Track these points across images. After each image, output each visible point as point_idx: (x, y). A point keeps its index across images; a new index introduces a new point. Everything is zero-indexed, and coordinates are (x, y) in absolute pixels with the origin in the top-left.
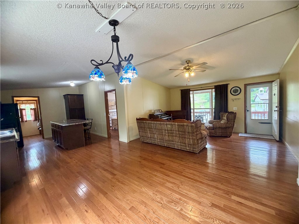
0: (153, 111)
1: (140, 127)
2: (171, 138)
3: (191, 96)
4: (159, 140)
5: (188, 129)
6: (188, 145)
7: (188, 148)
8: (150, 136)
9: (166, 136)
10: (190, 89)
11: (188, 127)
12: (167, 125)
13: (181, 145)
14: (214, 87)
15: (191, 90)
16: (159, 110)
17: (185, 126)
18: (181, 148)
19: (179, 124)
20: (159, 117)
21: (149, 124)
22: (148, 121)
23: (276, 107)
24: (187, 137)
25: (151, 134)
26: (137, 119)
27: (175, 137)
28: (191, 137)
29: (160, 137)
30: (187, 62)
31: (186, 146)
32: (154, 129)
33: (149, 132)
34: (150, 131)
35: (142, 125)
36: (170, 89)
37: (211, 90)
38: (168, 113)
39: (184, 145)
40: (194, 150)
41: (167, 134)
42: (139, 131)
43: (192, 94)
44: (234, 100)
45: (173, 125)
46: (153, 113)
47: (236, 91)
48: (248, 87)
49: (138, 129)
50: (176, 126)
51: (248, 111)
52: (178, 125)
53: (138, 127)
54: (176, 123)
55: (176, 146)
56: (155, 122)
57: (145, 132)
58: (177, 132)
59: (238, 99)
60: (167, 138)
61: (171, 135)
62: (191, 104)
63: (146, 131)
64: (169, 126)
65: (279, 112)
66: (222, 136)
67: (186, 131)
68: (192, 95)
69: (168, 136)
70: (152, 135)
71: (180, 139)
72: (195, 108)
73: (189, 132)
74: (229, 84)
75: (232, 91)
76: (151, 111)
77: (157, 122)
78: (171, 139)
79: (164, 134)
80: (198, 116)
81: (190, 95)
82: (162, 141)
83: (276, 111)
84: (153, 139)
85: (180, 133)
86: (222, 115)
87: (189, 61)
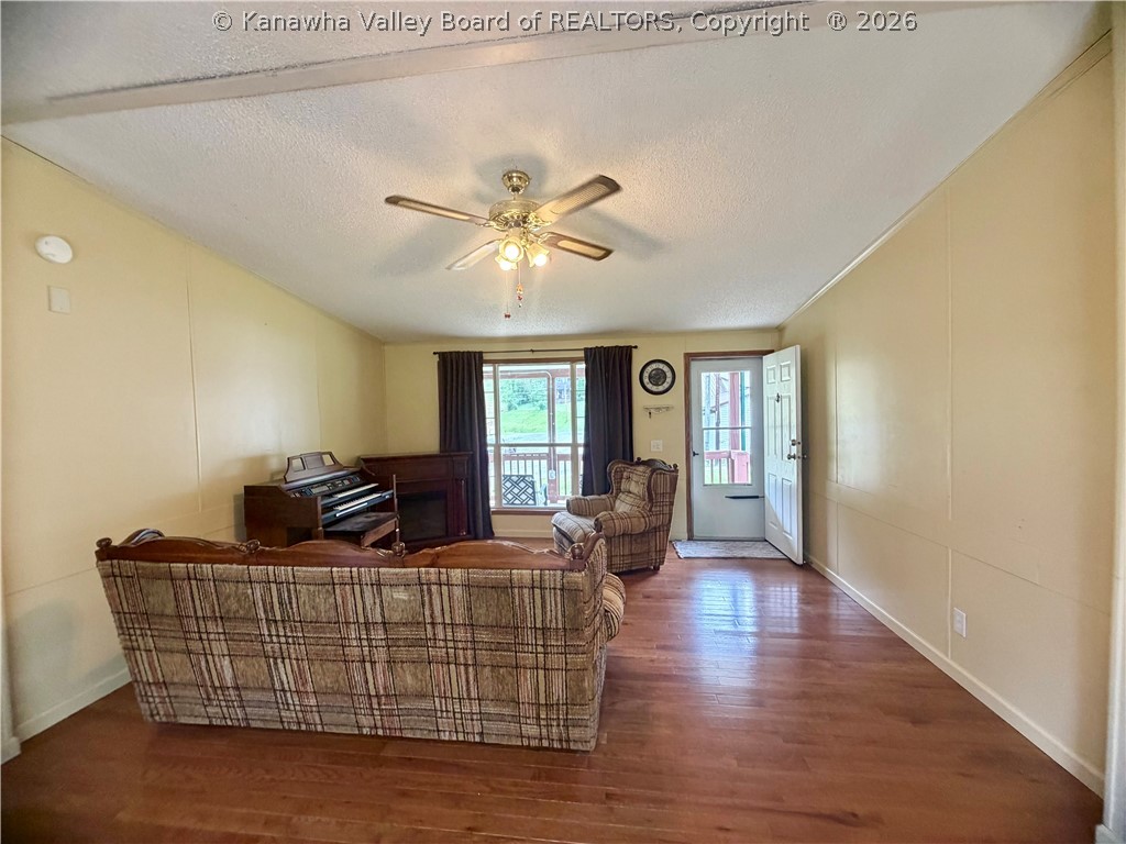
0: (275, 464)
1: (132, 618)
2: (414, 675)
3: (488, 385)
4: (313, 702)
5: (544, 607)
6: (532, 712)
7: (532, 730)
8: (235, 677)
9: (373, 663)
10: (481, 353)
11: (543, 598)
12: (385, 590)
13: (483, 717)
14: (582, 354)
15: (486, 357)
16: (321, 454)
17: (521, 588)
18: (481, 734)
19: (478, 575)
20: (321, 503)
21: (228, 588)
22: (213, 562)
23: (793, 445)
24: (529, 659)
25: (241, 664)
26: (106, 551)
27: (442, 670)
28: (556, 660)
29: (323, 676)
30: (510, 178)
31: (517, 719)
32: (271, 621)
33: (219, 647)
34: (229, 637)
35: (160, 597)
36: (384, 344)
37: (567, 366)
38: (371, 470)
39: (506, 711)
40: (575, 733)
41: (381, 654)
42: (130, 650)
43: (489, 377)
44: (652, 411)
45: (429, 584)
46: (278, 473)
47: (659, 378)
48: (695, 365)
49: (120, 627)
50: (458, 592)
51: (694, 454)
52: (467, 586)
53: (117, 612)
54: (457, 574)
55: (444, 723)
56: (284, 572)
57: (189, 652)
58: (460, 634)
59: (667, 408)
60: (379, 678)
61: (415, 653)
62: (488, 421)
63: (195, 646)
64: (401, 595)
65: (800, 460)
66: (634, 568)
67: (524, 620)
68: (492, 381)
69: (390, 662)
70: (254, 669)
71: (476, 680)
72: (502, 442)
73: (544, 629)
74: (636, 347)
75: (646, 375)
76: (262, 460)
77: (301, 571)
78: (409, 680)
79: (357, 651)
80: (515, 479)
81: (484, 381)
82: (340, 701)
83: (794, 457)
84: (258, 696)
85: (484, 636)
86: (620, 474)
87: (524, 176)
